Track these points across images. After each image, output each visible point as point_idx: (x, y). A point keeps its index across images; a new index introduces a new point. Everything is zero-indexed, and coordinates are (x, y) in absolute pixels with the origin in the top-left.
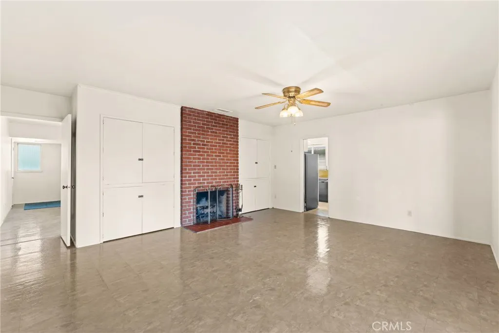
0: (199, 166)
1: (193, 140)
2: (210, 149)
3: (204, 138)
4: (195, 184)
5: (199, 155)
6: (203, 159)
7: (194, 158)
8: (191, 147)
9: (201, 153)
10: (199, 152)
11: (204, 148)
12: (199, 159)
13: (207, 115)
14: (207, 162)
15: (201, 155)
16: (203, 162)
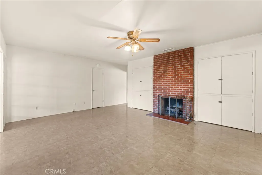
0: (161, 84)
1: (158, 71)
2: (168, 74)
3: (164, 68)
4: (159, 93)
5: (161, 78)
6: (164, 80)
7: (159, 80)
8: (157, 75)
9: (162, 77)
10: (162, 76)
11: (164, 74)
12: (162, 80)
13: (166, 55)
14: (166, 81)
15: (162, 78)
16: (164, 82)
